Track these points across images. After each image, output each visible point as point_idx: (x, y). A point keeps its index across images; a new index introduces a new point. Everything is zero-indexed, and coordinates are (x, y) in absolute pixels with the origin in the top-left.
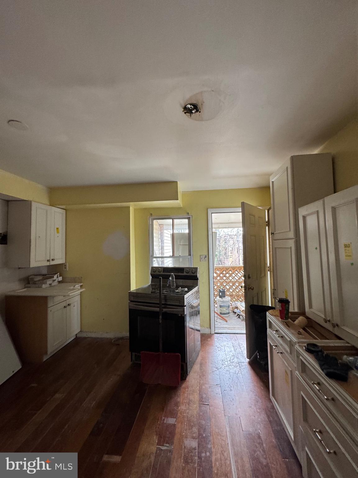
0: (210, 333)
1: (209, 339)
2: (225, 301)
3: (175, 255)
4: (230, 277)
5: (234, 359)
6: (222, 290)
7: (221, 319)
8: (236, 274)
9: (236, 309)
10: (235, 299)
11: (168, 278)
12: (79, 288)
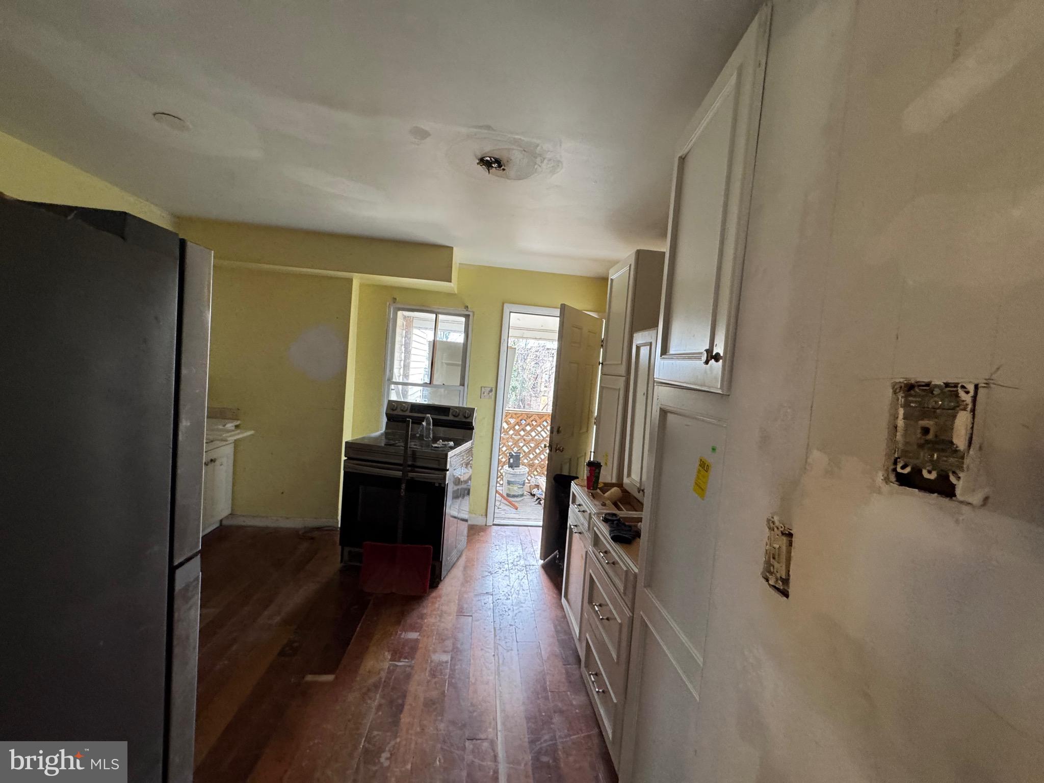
0: (484, 524)
1: (482, 534)
2: (518, 473)
3: (435, 382)
4: (532, 431)
5: (519, 561)
6: (514, 454)
7: (507, 505)
8: (543, 427)
9: (536, 489)
10: (537, 472)
11: (420, 424)
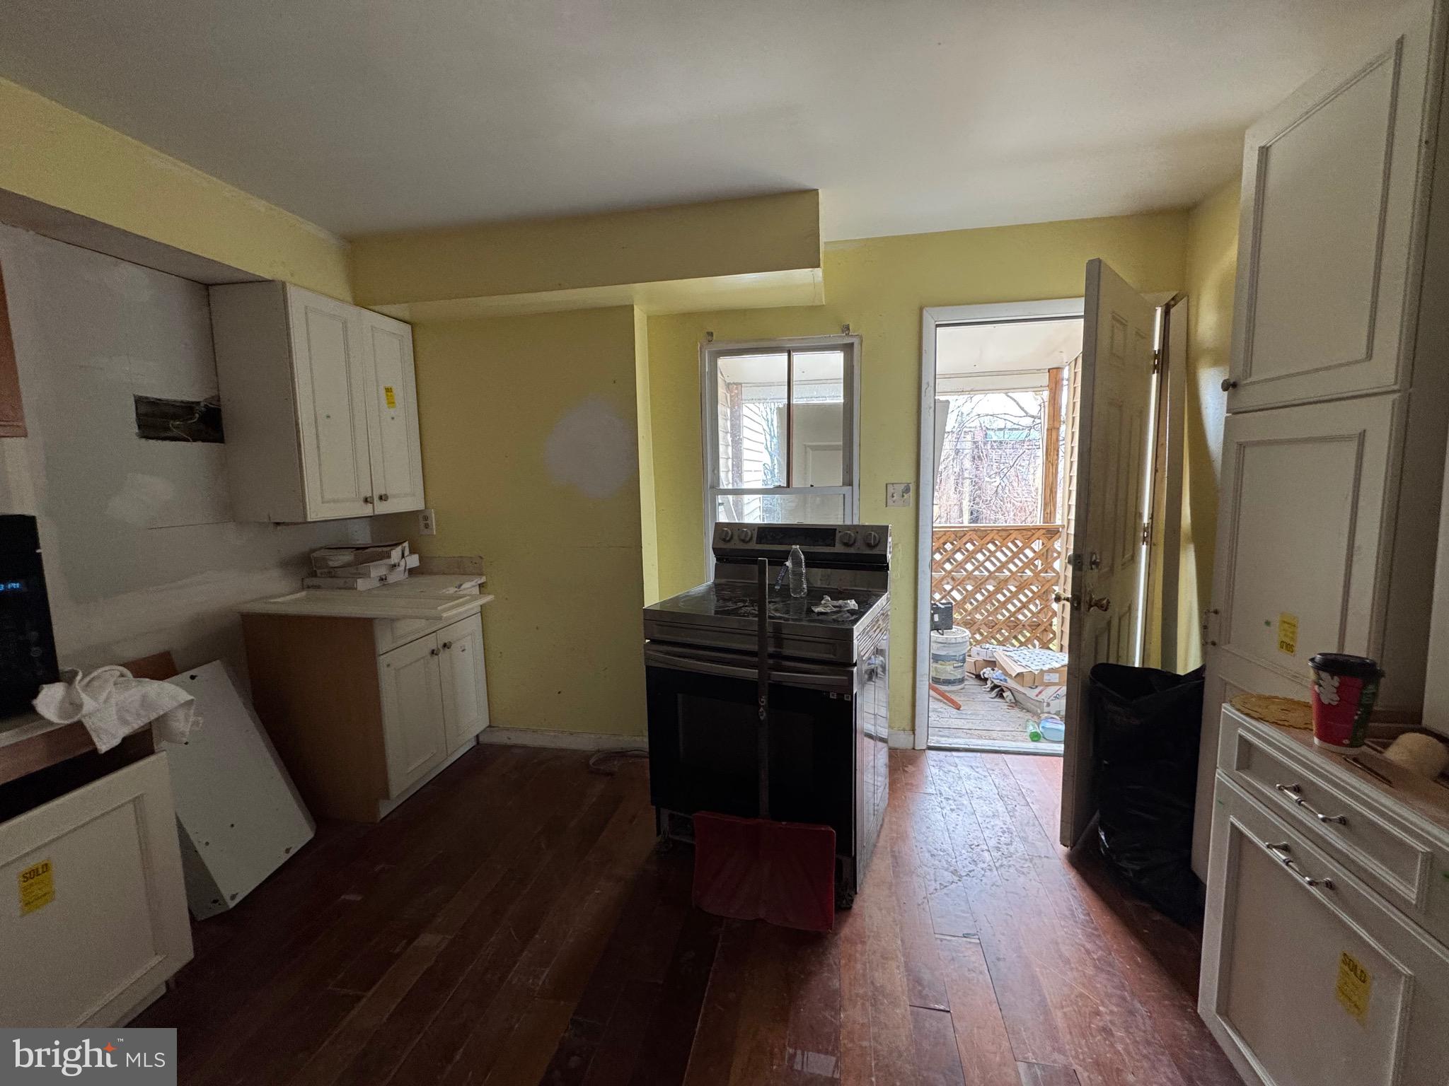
0: (910, 746)
1: (910, 768)
2: (953, 641)
3: (796, 483)
4: (967, 562)
6: (942, 607)
7: (938, 700)
9: (989, 669)
10: (981, 634)
11: (782, 564)
12: (476, 591)
